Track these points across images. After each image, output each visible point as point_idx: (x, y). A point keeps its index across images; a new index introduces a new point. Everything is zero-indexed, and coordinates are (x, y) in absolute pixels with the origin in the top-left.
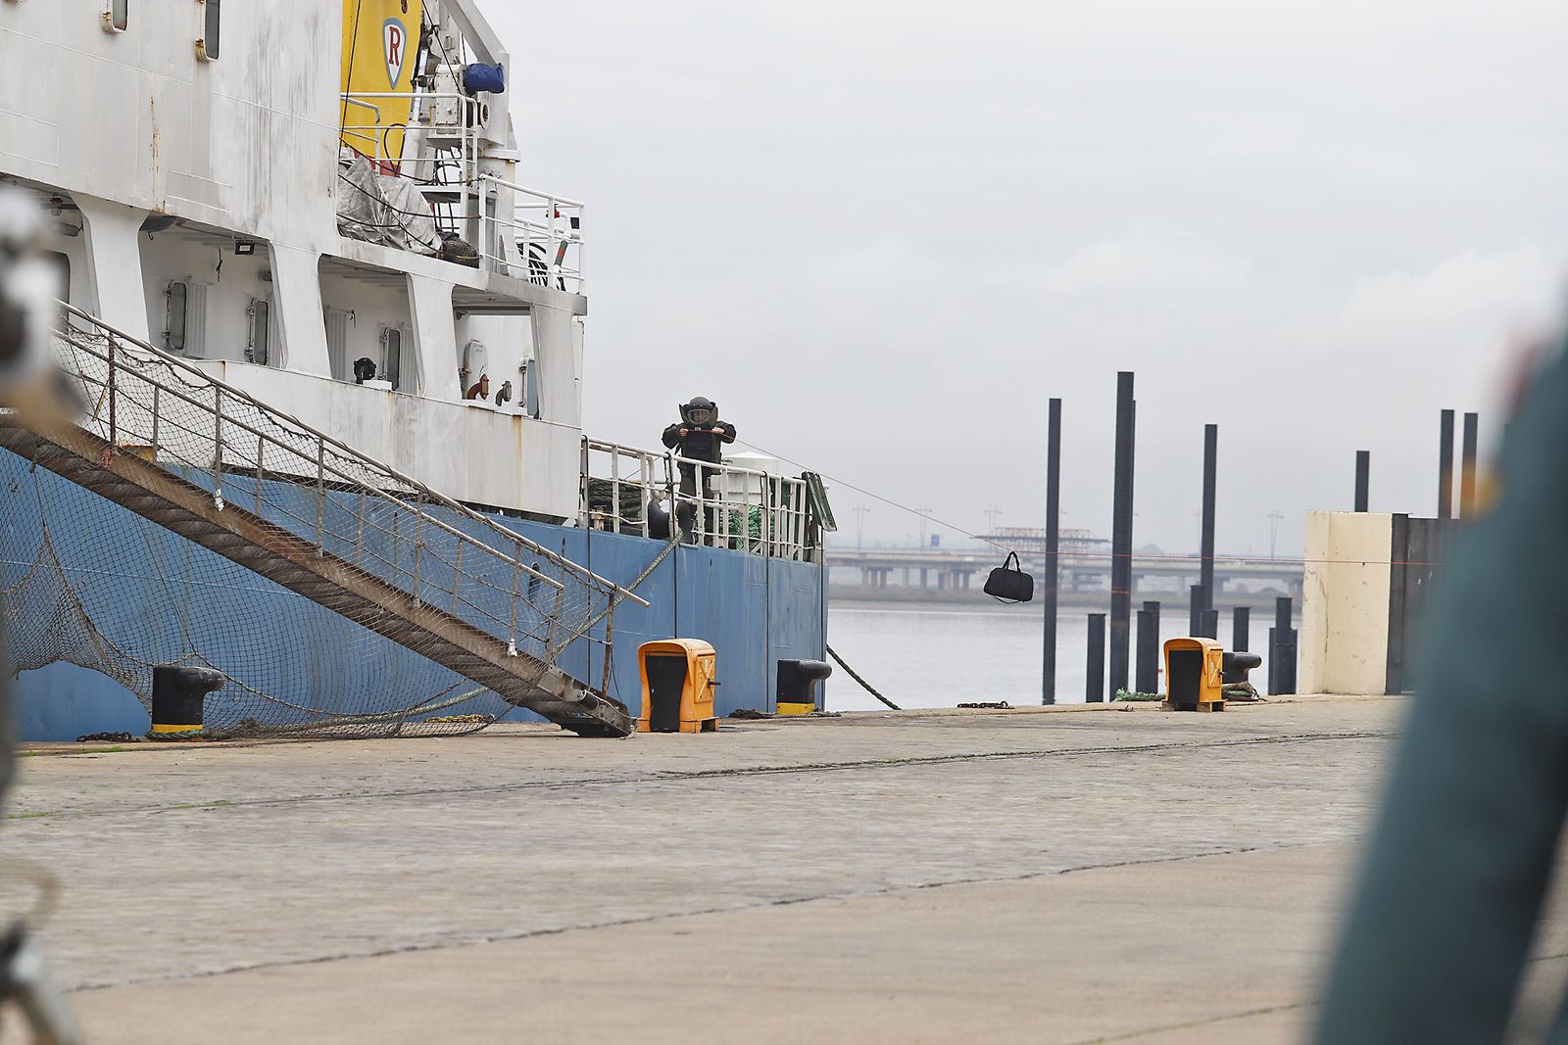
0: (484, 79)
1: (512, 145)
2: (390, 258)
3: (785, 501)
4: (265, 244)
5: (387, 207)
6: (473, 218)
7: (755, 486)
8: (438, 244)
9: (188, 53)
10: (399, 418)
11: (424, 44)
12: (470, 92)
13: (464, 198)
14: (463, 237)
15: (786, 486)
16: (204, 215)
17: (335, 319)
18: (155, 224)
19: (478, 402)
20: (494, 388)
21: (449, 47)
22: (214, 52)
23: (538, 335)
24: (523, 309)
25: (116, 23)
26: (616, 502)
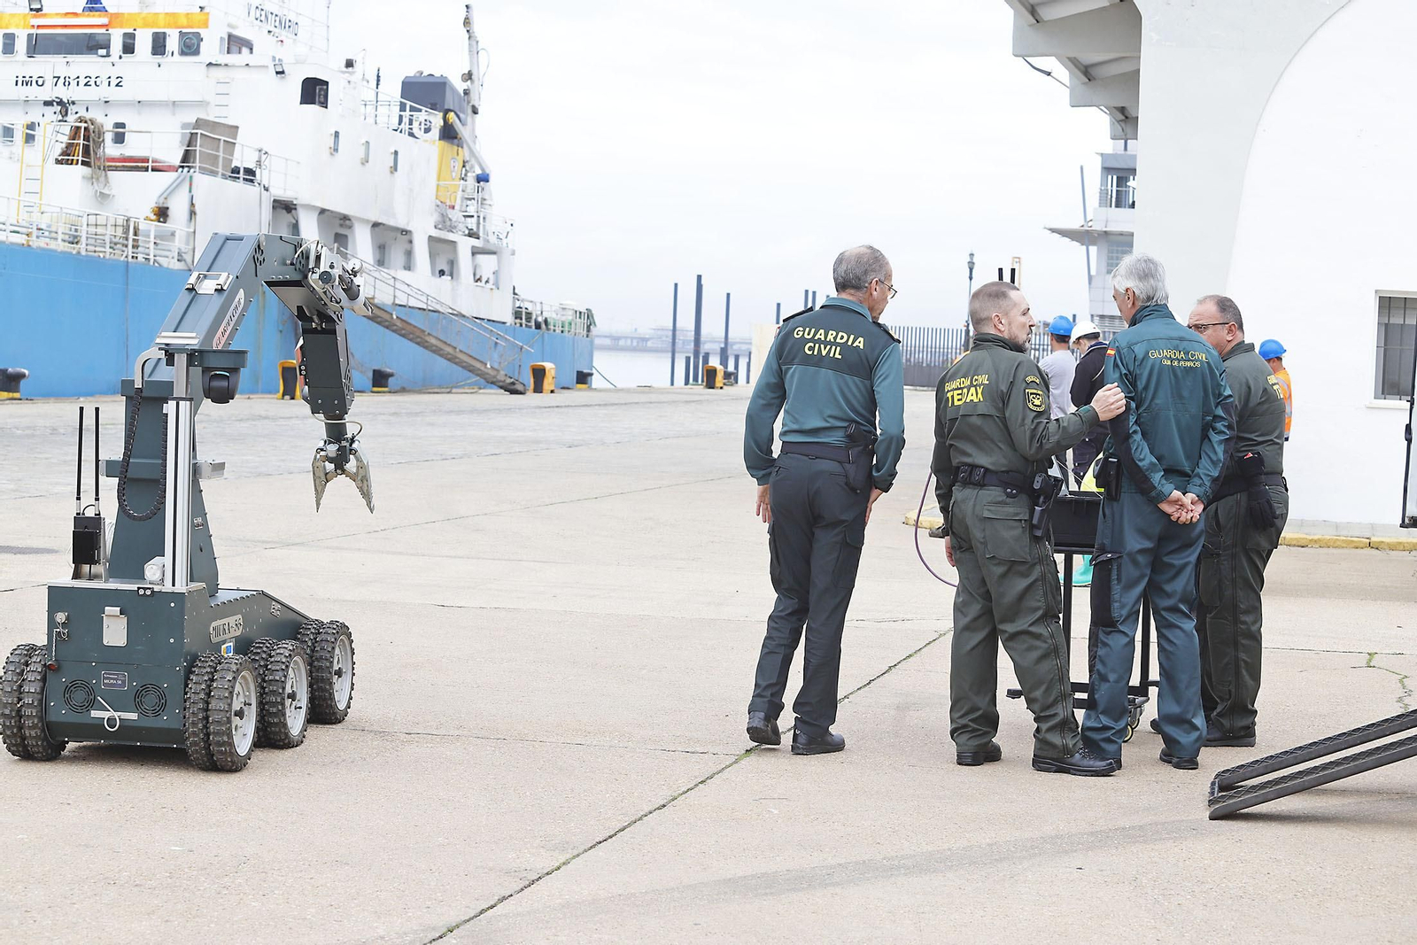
0: (483, 178)
1: (492, 200)
2: (451, 237)
3: (580, 318)
4: (410, 232)
5: (450, 220)
6: (478, 224)
7: (571, 313)
8: (467, 232)
9: (388, 170)
10: (453, 289)
11: (464, 166)
12: (479, 182)
13: (476, 217)
14: (475, 230)
15: (580, 313)
16: (392, 223)
17: (433, 256)
18: (376, 225)
19: (479, 283)
20: (484, 280)
21: (472, 167)
22: (396, 170)
23: (499, 262)
24: (494, 253)
25: (365, 161)
26: (524, 317)
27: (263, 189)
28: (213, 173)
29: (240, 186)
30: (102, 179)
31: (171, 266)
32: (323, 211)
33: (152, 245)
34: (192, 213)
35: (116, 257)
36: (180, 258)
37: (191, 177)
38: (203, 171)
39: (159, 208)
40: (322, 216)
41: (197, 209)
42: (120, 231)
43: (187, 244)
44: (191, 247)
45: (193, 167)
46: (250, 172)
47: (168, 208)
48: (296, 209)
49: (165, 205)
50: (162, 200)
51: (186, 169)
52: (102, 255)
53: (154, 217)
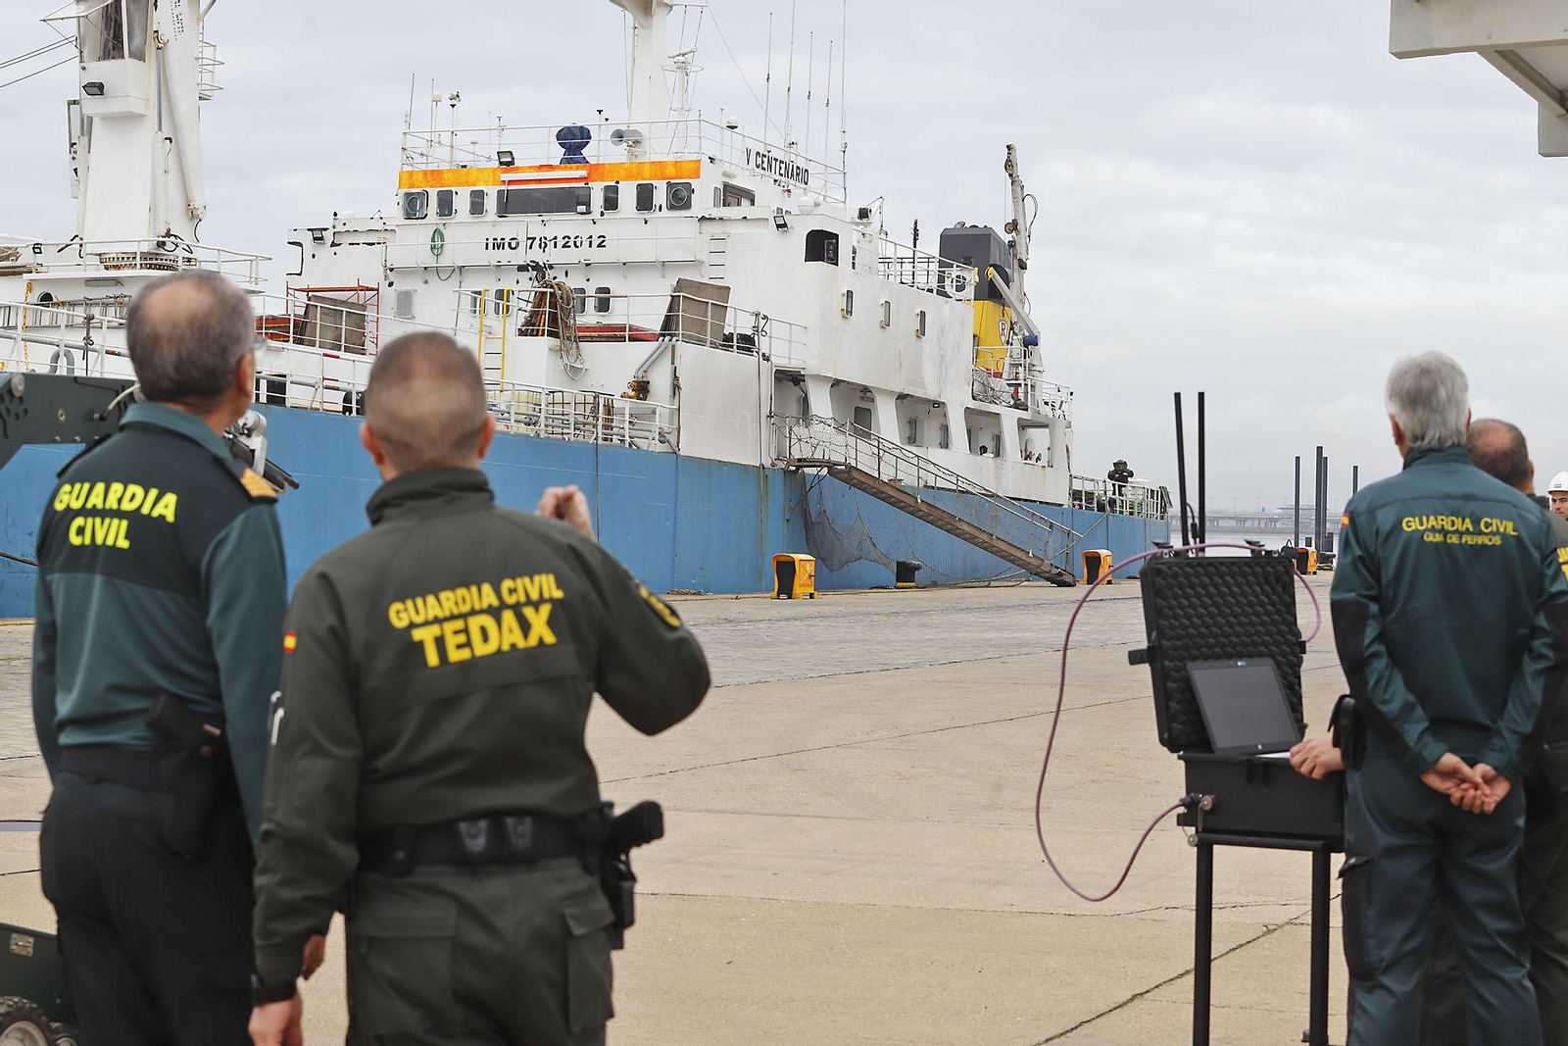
0: (1031, 342)
1: (1041, 365)
2: (993, 408)
3: (1152, 497)
4: (944, 404)
5: (993, 389)
6: (1026, 393)
7: (1140, 492)
8: (1012, 403)
9: (913, 334)
10: (996, 468)
11: (1011, 329)
12: (1026, 346)
13: (1023, 385)
14: (1022, 400)
15: (1152, 491)
16: (920, 393)
17: (971, 431)
18: (901, 397)
19: (1028, 461)
20: (1035, 456)
21: (1019, 329)
22: (923, 334)
23: (1053, 436)
24: (1046, 426)
25: (886, 324)
26: (1083, 498)
27: (761, 359)
28: (701, 342)
29: (733, 357)
30: (574, 351)
31: (652, 449)
32: (836, 383)
33: (627, 425)
34: (676, 388)
35: (580, 438)
36: (662, 439)
37: (673, 346)
38: (688, 339)
39: (638, 382)
40: (835, 388)
41: (681, 382)
42: (587, 409)
43: (671, 422)
44: (675, 425)
45: (675, 335)
46: (746, 339)
47: (648, 383)
48: (804, 380)
49: (645, 379)
50: (641, 373)
51: (667, 338)
52: (566, 437)
53: (632, 393)
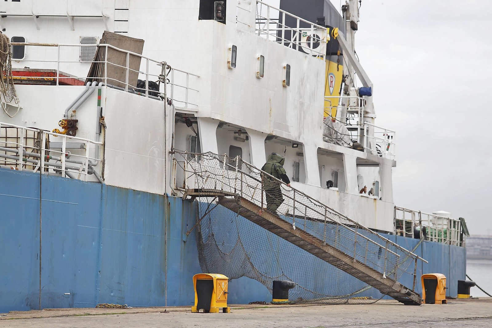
0: (365, 92)
1: (374, 113)
2: (338, 149)
3: (454, 227)
4: (301, 144)
5: (336, 132)
6: (362, 136)
7: (445, 222)
8: (352, 144)
9: (281, 84)
10: (340, 200)
11: (343, 81)
12: (361, 96)
13: (359, 129)
14: (358, 142)
15: (454, 222)
16: (284, 135)
17: (321, 167)
18: (270, 138)
19: (363, 194)
20: (368, 190)
21: (352, 81)
22: (288, 84)
23: (381, 173)
24: (376, 164)
25: (260, 75)
26: (404, 227)
27: (167, 103)
28: (120, 87)
29: (145, 100)
30: (9, 92)
31: (82, 178)
32: (221, 124)
33: (63, 158)
34: (102, 126)
35: (27, 169)
36: (90, 170)
37: (100, 91)
38: (112, 85)
39: (68, 121)
40: (220, 129)
41: (107, 121)
42: (31, 143)
43: (97, 155)
44: (101, 159)
45: (101, 81)
46: (154, 86)
47: (77, 121)
48: (196, 122)
49: (74, 118)
50: (70, 113)
51: (94, 83)
52: (14, 167)
53: (62, 130)
